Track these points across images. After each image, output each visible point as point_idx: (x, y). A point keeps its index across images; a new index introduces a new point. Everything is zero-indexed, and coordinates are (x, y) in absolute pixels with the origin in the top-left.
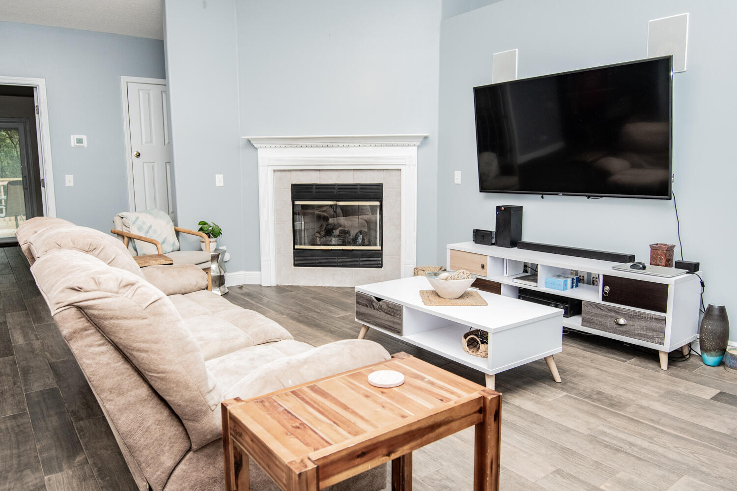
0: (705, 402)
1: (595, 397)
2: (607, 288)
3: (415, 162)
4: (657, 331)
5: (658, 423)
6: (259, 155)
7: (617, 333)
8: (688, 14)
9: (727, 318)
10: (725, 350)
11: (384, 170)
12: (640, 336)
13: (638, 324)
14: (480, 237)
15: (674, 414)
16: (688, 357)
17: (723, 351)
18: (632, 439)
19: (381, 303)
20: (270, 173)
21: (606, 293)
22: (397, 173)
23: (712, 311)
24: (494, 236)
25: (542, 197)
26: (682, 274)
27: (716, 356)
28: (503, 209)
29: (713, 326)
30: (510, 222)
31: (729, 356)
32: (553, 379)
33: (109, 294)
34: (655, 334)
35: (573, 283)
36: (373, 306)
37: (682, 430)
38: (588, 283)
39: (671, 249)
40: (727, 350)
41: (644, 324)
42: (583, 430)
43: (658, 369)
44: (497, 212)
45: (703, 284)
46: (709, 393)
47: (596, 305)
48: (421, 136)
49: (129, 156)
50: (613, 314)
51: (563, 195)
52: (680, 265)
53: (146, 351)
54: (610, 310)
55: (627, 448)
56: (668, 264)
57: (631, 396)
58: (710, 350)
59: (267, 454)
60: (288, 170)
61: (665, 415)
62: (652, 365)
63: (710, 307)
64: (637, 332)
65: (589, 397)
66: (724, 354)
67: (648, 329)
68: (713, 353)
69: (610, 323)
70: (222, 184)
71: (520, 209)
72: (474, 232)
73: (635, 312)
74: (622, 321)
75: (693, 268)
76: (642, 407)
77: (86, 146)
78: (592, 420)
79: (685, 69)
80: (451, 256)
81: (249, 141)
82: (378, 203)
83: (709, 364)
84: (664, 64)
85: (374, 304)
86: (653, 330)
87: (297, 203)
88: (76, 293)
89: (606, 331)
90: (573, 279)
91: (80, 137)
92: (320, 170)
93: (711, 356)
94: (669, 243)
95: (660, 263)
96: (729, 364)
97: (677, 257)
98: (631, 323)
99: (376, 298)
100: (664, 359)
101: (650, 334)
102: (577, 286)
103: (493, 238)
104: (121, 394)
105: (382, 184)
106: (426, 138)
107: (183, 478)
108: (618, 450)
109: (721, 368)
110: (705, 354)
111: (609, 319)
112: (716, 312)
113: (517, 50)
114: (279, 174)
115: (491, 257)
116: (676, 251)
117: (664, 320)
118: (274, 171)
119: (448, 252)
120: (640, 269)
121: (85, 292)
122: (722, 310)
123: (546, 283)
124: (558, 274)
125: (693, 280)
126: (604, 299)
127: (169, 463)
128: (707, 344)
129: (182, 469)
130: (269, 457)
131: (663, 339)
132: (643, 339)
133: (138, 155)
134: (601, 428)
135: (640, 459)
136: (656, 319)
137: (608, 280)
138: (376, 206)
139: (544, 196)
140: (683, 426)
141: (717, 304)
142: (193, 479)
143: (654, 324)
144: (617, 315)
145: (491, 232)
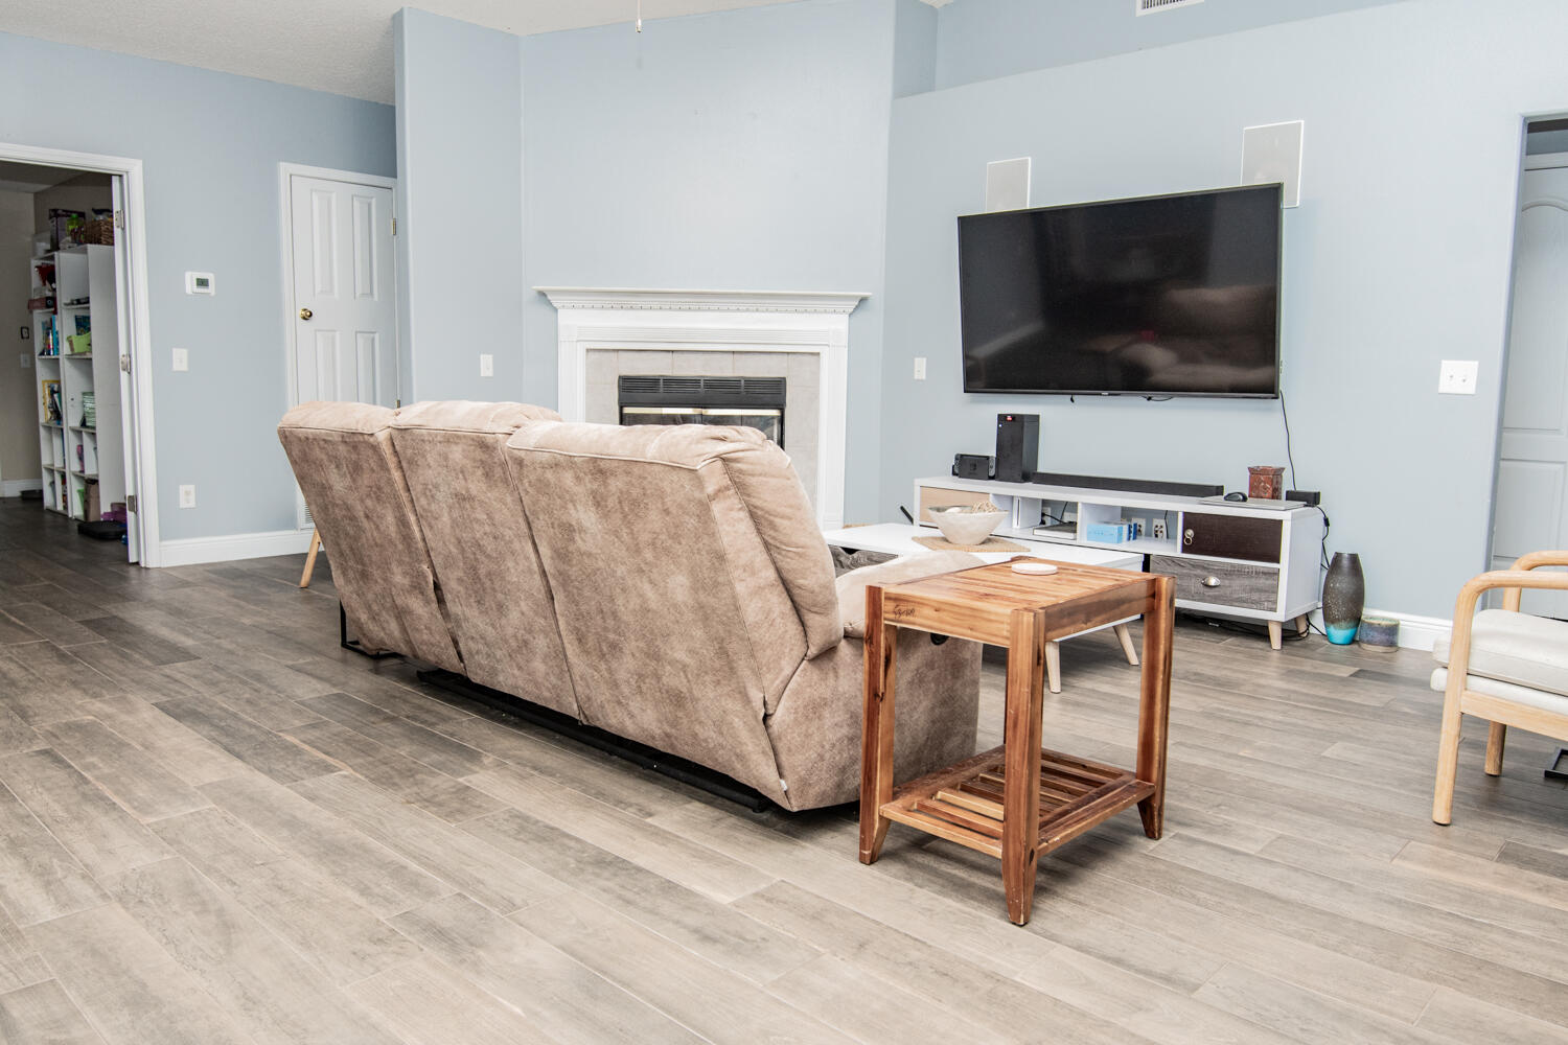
0: (1342, 680)
1: (1193, 678)
2: (1190, 532)
3: (845, 342)
4: (1266, 591)
5: (1289, 700)
6: (561, 322)
7: (1205, 601)
8: (1303, 122)
9: (1361, 571)
10: (1359, 619)
11: (788, 353)
12: (1240, 602)
13: (1237, 583)
14: (968, 466)
15: (1305, 691)
16: (1305, 635)
17: (1356, 619)
18: (1261, 714)
19: (855, 555)
20: (581, 353)
21: (1188, 540)
22: (815, 357)
23: (1341, 561)
24: (993, 463)
25: (1072, 400)
26: (1298, 507)
27: (1348, 628)
28: (1009, 418)
29: (1343, 583)
30: (1021, 441)
31: (1365, 625)
32: (1125, 661)
33: (756, 447)
34: (1264, 596)
35: (1130, 532)
36: (841, 562)
37: (1320, 704)
38: (1148, 535)
39: (1278, 472)
40: (1363, 617)
41: (1246, 582)
42: (1193, 708)
43: (1269, 649)
44: (999, 423)
45: (1327, 522)
46: (1345, 671)
47: (1172, 560)
48: (856, 297)
49: (292, 315)
50: (1199, 572)
51: (1110, 395)
52: (1293, 496)
53: (790, 519)
54: (1195, 565)
55: (1256, 721)
56: (1275, 495)
57: (1242, 676)
58: (1339, 620)
59: (971, 616)
60: (614, 350)
61: (1295, 692)
62: (1260, 644)
63: (1338, 557)
64: (1236, 596)
65: (1185, 678)
66: (1357, 625)
67: (1252, 590)
68: (1343, 624)
69: (1194, 585)
70: (490, 373)
71: (1035, 419)
72: (956, 459)
73: (1232, 565)
74: (1213, 581)
75: (1312, 499)
76: (1259, 686)
77: (213, 294)
78: (1198, 698)
79: (1298, 205)
80: (922, 498)
81: (542, 294)
82: (775, 413)
83: (1338, 642)
84: (1271, 195)
85: (842, 559)
86: (1259, 590)
87: (627, 410)
88: (722, 443)
89: (1188, 599)
90: (1130, 527)
91: (203, 276)
92: (673, 351)
93: (1341, 628)
94: (1275, 465)
95: (1263, 495)
96: (1365, 640)
97: (1287, 486)
98: (1227, 582)
99: (843, 548)
100: (1275, 634)
101: (1255, 596)
102: (1135, 538)
103: (992, 467)
104: (753, 574)
105: (784, 379)
106: (863, 300)
107: (797, 693)
108: (1246, 724)
109: (1355, 646)
110: (1332, 627)
111: (1193, 580)
112: (1345, 563)
113: (1030, 159)
114: (596, 355)
115: (995, 495)
116: (1286, 476)
117: (1276, 573)
118: (588, 350)
119: (917, 491)
120: (1239, 501)
121: (731, 442)
122: (1354, 559)
123: (1089, 533)
124: (1105, 520)
125: (1313, 515)
126: (1185, 549)
127: (788, 671)
128: (1335, 612)
129: (797, 681)
130: (975, 617)
131: (1275, 602)
132: (1245, 605)
133: (308, 316)
134: (1216, 705)
135: (1278, 730)
136: (1264, 573)
137: (1190, 520)
138: (773, 417)
139: (1075, 397)
140: (1321, 701)
141: (1346, 551)
142: (807, 696)
143: (1262, 582)
144: (1206, 573)
145: (988, 458)
